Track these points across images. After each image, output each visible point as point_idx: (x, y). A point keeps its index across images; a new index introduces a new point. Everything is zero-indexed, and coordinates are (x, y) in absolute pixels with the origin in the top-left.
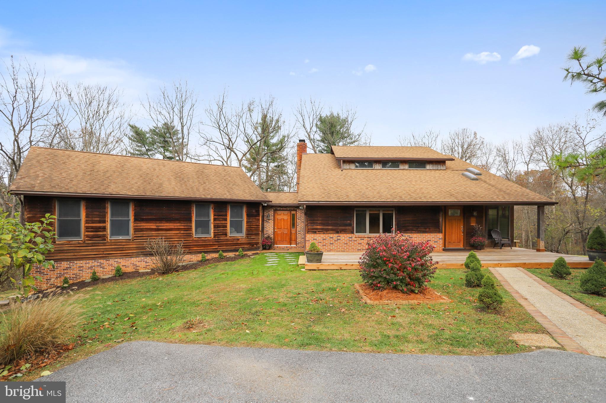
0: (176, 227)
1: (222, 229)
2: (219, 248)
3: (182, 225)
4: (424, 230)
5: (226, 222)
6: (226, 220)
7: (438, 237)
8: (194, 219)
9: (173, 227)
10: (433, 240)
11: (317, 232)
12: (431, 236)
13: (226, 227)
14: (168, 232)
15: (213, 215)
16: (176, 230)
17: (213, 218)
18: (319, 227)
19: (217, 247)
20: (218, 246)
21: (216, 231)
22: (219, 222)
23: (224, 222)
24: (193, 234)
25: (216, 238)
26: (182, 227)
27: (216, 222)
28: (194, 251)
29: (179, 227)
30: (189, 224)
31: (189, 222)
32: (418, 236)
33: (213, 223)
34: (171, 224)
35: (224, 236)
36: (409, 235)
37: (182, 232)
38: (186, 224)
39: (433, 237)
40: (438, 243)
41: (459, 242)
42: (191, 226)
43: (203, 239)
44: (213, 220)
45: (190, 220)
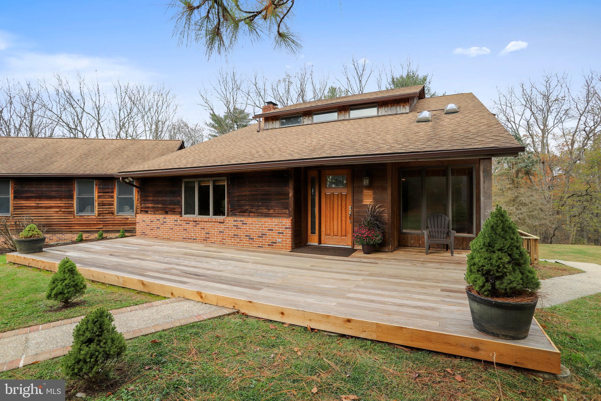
0: (56, 205)
1: (108, 207)
2: (104, 227)
3: (63, 202)
4: (265, 211)
5: (112, 200)
6: (112, 197)
7: (284, 225)
8: (75, 197)
9: (53, 205)
10: (277, 230)
11: (149, 212)
12: (273, 222)
13: (112, 205)
14: (48, 210)
15: (97, 192)
16: (56, 208)
17: (97, 195)
18: (150, 205)
19: (101, 227)
20: (103, 226)
21: (101, 209)
22: (104, 200)
23: (110, 200)
24: (74, 212)
25: (101, 217)
26: (63, 205)
27: (100, 200)
28: (75, 230)
29: (59, 205)
30: (70, 202)
31: (71, 200)
32: (254, 222)
33: (97, 200)
34: (51, 202)
35: (111, 215)
36: (242, 219)
37: (63, 210)
38: (67, 202)
39: (277, 225)
40: (284, 236)
41: (346, 236)
42: (73, 204)
43: (85, 217)
44: (97, 198)
45: (71, 197)
